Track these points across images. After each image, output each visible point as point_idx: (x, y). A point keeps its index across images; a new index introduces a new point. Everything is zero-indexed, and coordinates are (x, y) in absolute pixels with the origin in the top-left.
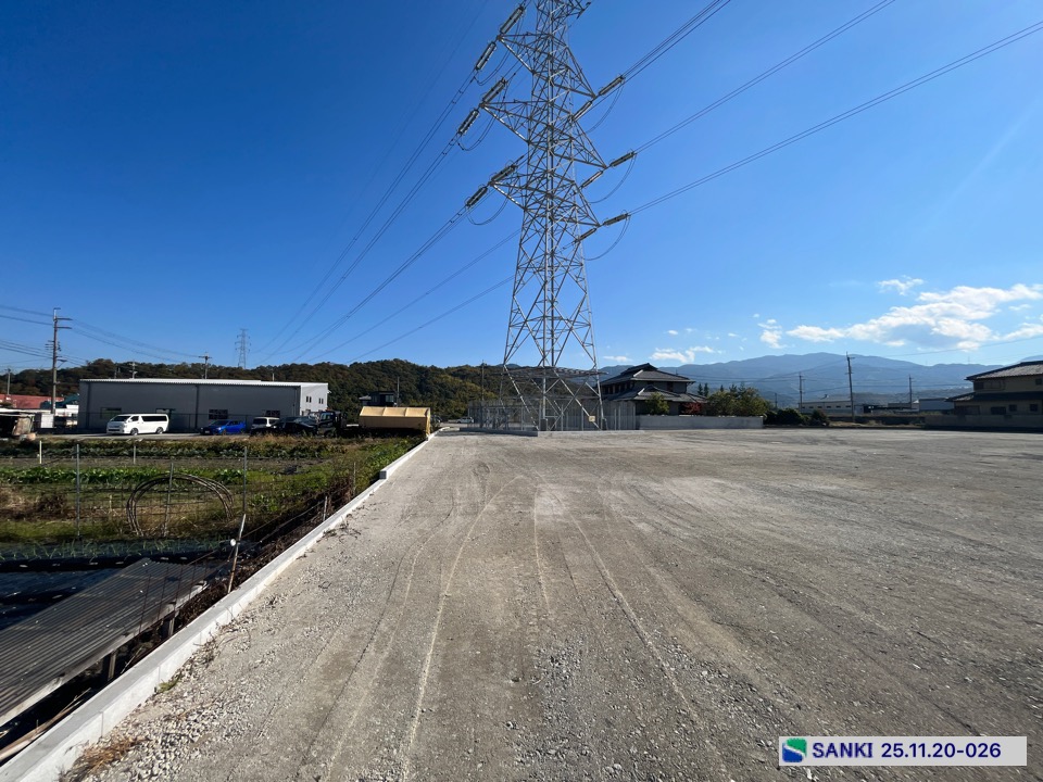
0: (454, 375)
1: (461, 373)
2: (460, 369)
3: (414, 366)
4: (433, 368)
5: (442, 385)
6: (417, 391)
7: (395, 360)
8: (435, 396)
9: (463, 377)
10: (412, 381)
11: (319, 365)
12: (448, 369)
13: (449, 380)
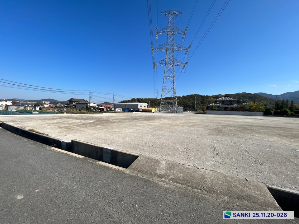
0: (214, 98)
1: (217, 97)
3: (200, 96)
4: (207, 96)
7: (195, 94)
10: (199, 100)
12: (212, 96)
13: (212, 100)
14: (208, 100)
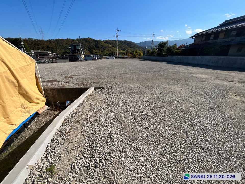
0: (105, 42)
1: (107, 42)
2: (107, 41)
3: (94, 40)
4: (99, 40)
5: (102, 46)
6: (95, 48)
7: (88, 38)
8: (100, 49)
9: (108, 43)
10: (93, 44)
11: (66, 39)
12: (104, 41)
13: (104, 44)
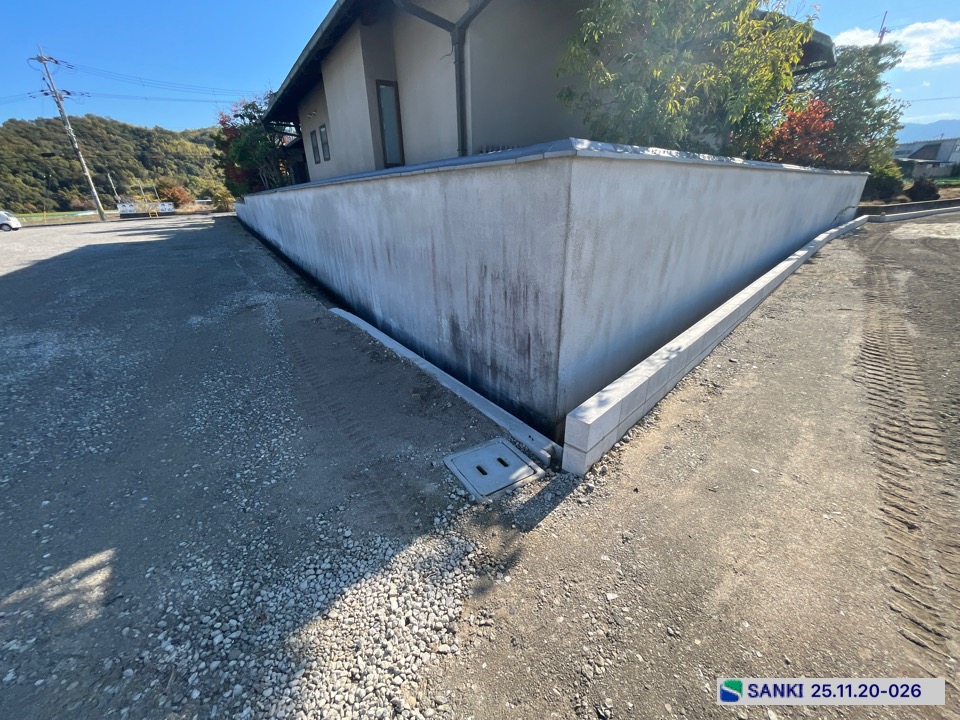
14: (173, 150)
